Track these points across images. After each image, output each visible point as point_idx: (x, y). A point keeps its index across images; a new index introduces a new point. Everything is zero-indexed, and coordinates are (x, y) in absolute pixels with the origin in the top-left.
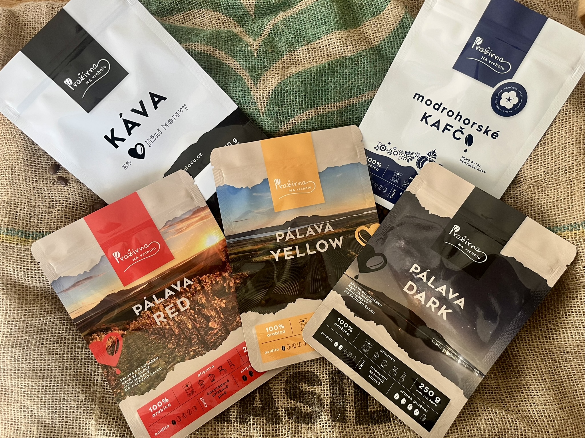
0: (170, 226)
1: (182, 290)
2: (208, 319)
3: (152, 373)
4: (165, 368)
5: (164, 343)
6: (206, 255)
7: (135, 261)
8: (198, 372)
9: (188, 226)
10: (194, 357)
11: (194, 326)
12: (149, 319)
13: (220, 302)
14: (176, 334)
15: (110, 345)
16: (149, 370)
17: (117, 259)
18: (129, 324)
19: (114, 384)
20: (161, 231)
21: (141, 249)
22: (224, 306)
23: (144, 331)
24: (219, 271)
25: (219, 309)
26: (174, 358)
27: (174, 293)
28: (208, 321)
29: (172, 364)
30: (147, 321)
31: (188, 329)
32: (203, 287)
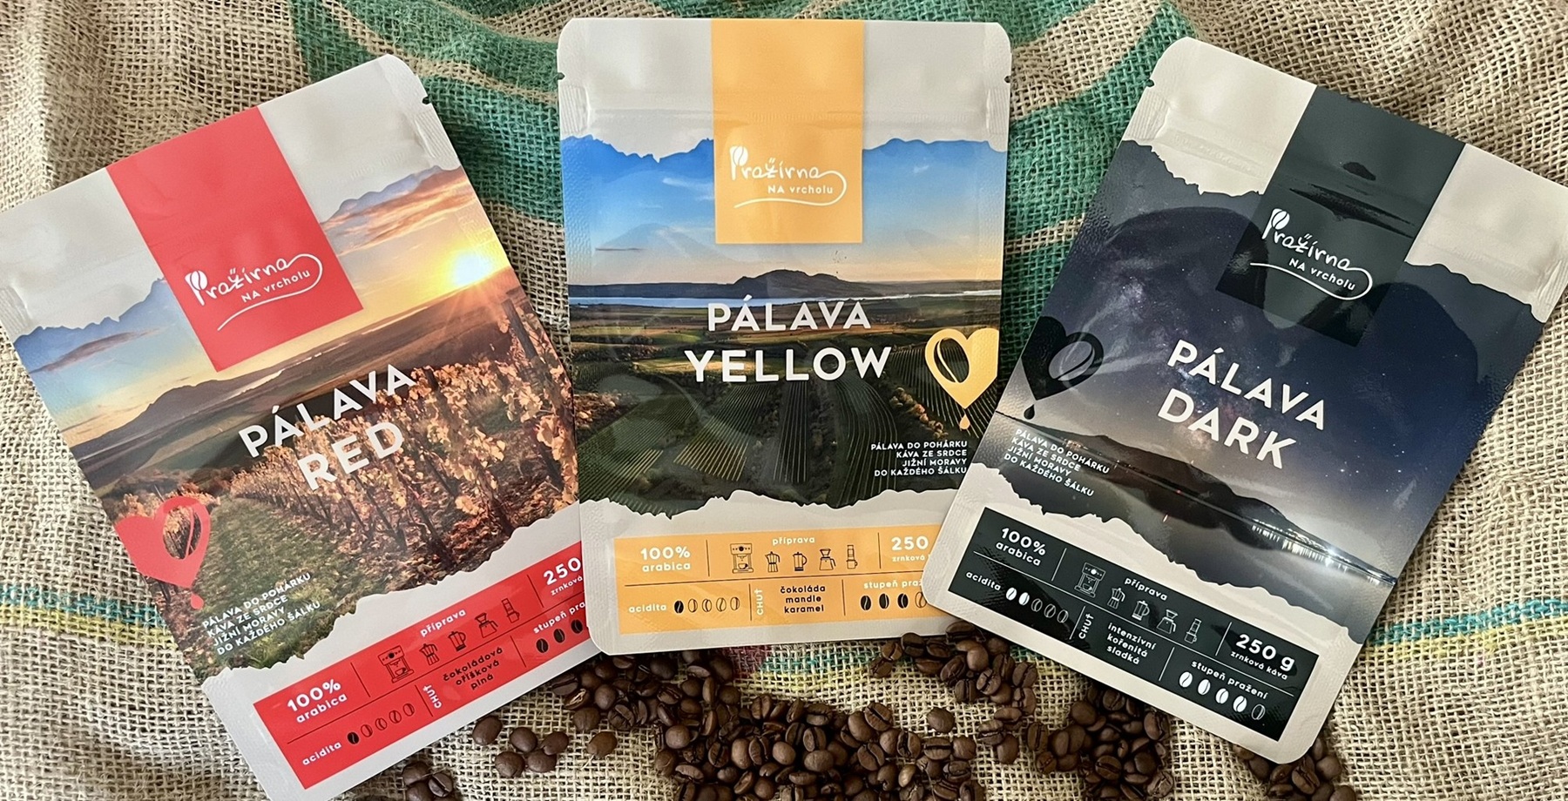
0: (354, 215)
1: (382, 400)
2: (454, 487)
3: (294, 614)
4: (331, 606)
5: (326, 540)
6: (453, 310)
7: (249, 303)
8: (423, 624)
9: (406, 222)
10: (410, 584)
11: (413, 502)
12: (286, 469)
13: (490, 444)
14: (362, 517)
15: (176, 531)
16: (283, 604)
17: (197, 293)
18: (229, 479)
19: (186, 633)
20: (325, 228)
21: (267, 272)
22: (501, 457)
23: (272, 502)
24: (491, 359)
25: (484, 464)
26: (356, 582)
27: (358, 407)
28: (455, 493)
29: (349, 596)
30: (281, 475)
31: (397, 507)
32: (442, 398)
